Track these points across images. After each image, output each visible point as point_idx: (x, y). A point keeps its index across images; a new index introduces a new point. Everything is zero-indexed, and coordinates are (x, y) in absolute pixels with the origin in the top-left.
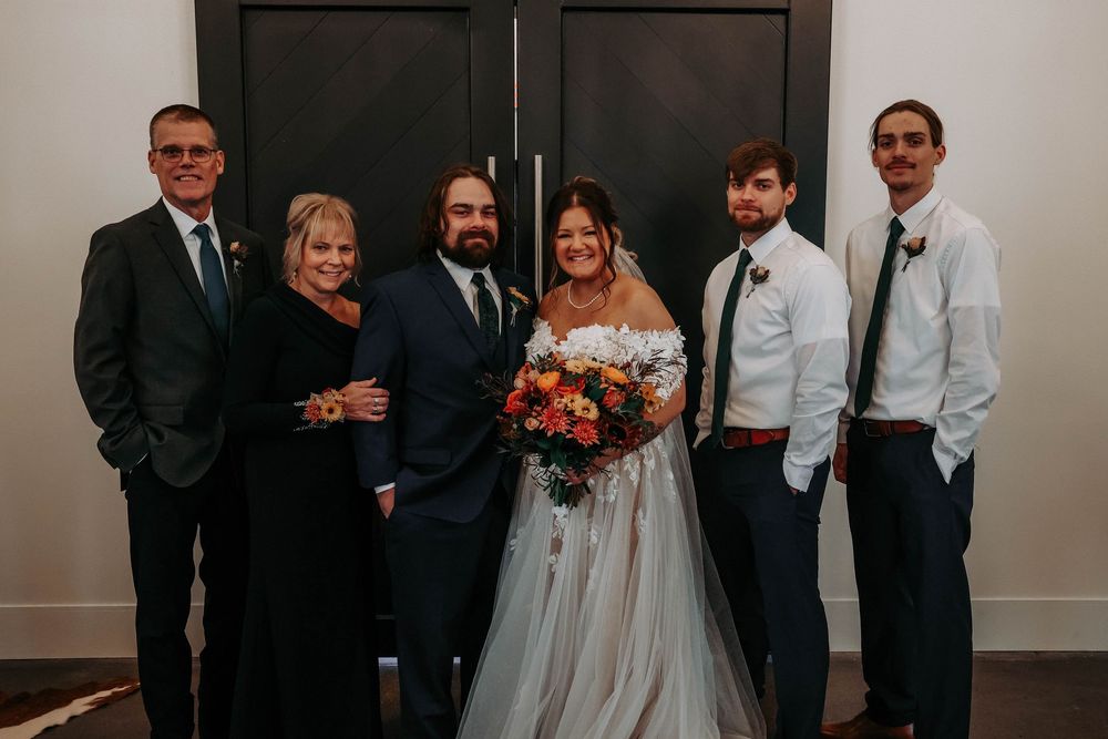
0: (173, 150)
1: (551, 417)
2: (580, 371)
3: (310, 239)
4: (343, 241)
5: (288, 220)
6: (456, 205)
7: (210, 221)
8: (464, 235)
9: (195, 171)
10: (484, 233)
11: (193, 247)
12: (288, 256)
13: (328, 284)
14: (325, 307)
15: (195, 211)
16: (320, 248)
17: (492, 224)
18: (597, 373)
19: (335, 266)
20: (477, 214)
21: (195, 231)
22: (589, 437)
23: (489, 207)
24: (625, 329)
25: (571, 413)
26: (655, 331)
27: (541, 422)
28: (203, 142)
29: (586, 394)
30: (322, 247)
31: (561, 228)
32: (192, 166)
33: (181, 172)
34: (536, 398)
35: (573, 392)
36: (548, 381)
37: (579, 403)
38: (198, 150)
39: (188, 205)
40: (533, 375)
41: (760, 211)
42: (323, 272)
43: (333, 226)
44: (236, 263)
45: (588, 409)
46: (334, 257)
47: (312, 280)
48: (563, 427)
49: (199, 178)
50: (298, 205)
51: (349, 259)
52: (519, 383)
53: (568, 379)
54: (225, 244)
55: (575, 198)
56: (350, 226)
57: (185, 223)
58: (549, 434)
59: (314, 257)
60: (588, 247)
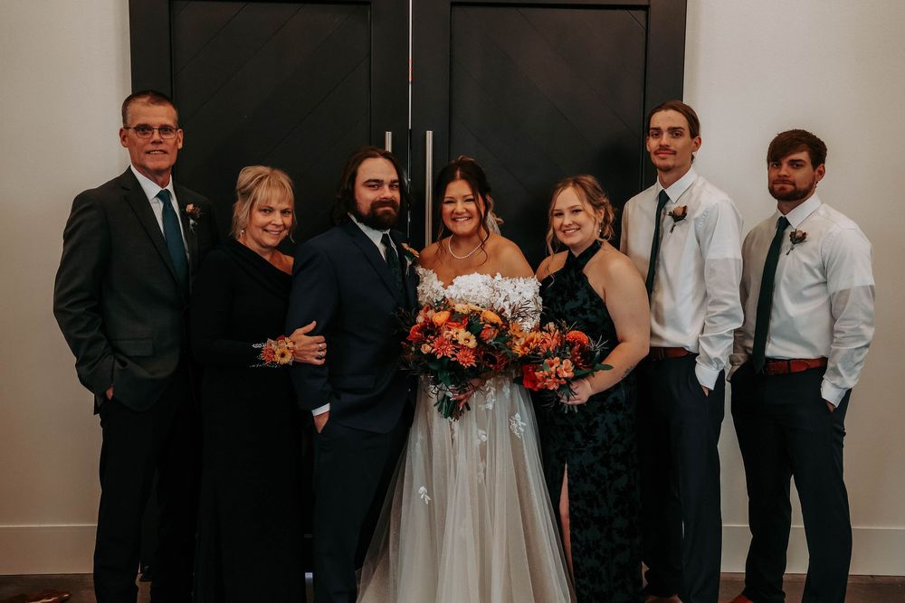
0: (144, 129)
1: (441, 344)
2: (465, 312)
3: (257, 203)
4: (285, 206)
5: (237, 187)
6: (369, 181)
7: (170, 187)
8: (376, 204)
9: (162, 147)
10: (390, 202)
11: (158, 208)
12: (238, 217)
13: (270, 240)
14: (267, 258)
15: (161, 179)
16: (265, 210)
17: (396, 195)
18: (478, 314)
19: (277, 226)
20: (386, 187)
21: (159, 196)
22: (468, 361)
23: (395, 181)
24: (499, 277)
25: (456, 342)
26: (521, 278)
27: (433, 348)
28: (169, 122)
29: (468, 328)
30: (268, 210)
31: (446, 196)
32: (161, 142)
33: (150, 147)
34: (431, 330)
35: (458, 327)
36: (440, 318)
37: (462, 335)
38: (164, 129)
39: (154, 174)
40: (430, 313)
41: (794, 184)
42: (266, 230)
43: (277, 193)
44: (192, 221)
45: (469, 340)
46: (277, 218)
47: (257, 236)
48: (449, 353)
49: (165, 152)
50: (246, 176)
51: (288, 220)
52: (420, 319)
53: (455, 317)
54: (182, 206)
55: (458, 173)
56: (290, 194)
57: (151, 189)
58: (439, 357)
59: (260, 218)
60: (467, 210)
